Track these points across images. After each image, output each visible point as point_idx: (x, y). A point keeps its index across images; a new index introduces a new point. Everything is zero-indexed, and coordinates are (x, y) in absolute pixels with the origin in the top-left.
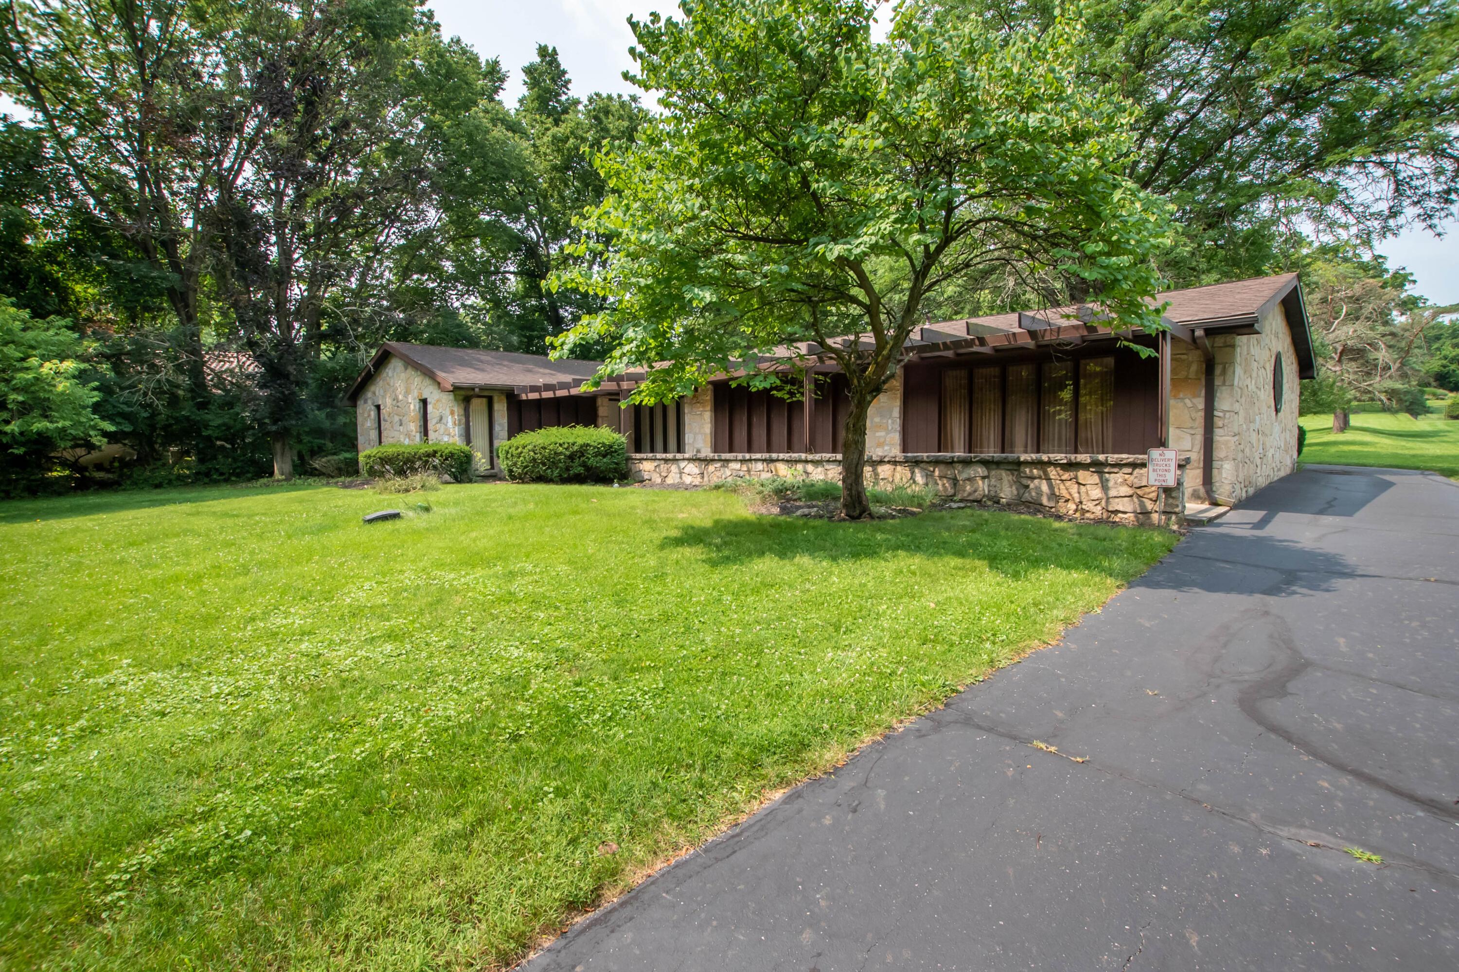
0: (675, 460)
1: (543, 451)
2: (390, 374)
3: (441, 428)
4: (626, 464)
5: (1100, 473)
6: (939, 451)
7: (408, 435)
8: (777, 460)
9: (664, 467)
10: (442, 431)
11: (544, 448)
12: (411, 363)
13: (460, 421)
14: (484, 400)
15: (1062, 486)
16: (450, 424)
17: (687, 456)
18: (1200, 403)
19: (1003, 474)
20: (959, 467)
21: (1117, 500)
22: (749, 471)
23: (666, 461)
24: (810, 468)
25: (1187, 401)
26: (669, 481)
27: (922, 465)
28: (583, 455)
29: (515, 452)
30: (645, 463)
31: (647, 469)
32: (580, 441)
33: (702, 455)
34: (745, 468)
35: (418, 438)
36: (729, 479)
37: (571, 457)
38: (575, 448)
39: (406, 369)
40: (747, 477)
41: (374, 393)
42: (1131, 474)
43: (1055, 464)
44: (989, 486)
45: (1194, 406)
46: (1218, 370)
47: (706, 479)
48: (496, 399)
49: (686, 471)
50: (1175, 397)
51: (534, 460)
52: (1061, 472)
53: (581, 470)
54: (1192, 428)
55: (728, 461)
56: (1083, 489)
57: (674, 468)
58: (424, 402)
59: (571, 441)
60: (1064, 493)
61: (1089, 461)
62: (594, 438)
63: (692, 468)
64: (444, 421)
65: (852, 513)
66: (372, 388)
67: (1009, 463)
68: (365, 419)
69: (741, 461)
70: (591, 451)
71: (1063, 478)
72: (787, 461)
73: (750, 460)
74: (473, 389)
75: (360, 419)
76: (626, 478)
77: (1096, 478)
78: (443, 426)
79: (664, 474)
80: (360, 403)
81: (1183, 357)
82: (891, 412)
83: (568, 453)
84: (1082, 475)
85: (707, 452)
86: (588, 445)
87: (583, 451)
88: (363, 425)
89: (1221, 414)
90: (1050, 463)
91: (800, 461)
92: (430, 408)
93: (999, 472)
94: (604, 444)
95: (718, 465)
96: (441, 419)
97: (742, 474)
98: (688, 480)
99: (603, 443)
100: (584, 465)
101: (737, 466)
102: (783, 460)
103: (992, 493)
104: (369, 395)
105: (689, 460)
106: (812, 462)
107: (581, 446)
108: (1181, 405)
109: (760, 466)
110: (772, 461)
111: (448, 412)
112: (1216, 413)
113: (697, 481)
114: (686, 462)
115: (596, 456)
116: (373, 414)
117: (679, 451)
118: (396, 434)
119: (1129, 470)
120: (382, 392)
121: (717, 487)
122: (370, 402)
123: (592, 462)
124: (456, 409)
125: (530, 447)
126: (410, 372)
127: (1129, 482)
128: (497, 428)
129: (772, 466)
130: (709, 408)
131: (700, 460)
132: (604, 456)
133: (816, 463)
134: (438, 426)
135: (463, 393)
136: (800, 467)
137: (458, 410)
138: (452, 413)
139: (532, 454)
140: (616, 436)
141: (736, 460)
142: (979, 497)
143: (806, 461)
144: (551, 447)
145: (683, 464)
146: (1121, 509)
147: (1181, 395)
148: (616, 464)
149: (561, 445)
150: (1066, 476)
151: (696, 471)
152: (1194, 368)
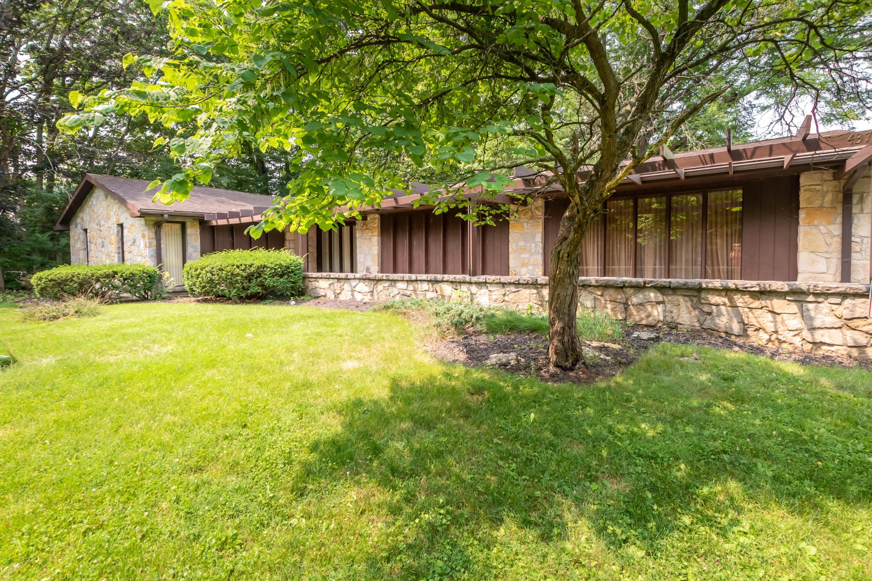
0: (347, 279)
1: (220, 273)
2: (94, 203)
3: (134, 249)
4: (303, 282)
5: (800, 302)
6: (605, 276)
7: (108, 255)
8: (442, 281)
9: (337, 286)
10: (135, 253)
11: (221, 270)
12: (109, 193)
13: (150, 243)
14: (178, 226)
15: (750, 315)
16: (142, 246)
17: (358, 275)
18: (836, 229)
19: (681, 299)
20: (630, 291)
21: (821, 331)
22: (415, 290)
23: (339, 279)
24: (474, 288)
25: (822, 228)
26: (342, 297)
27: (589, 289)
28: (260, 276)
29: (194, 273)
30: (321, 281)
31: (322, 287)
32: (257, 263)
33: (372, 276)
34: (411, 288)
35: (116, 260)
36: (398, 298)
37: (249, 278)
38: (253, 269)
39: (107, 198)
40: (414, 296)
41: (82, 219)
42: (840, 304)
43: (743, 292)
44: (664, 311)
45: (829, 232)
46: (855, 200)
47: (376, 297)
48: (188, 224)
49: (357, 289)
50: (809, 224)
51: (212, 280)
52: (751, 300)
53: (259, 290)
54: (827, 252)
55: (395, 281)
56: (779, 318)
57: (346, 286)
58: (121, 226)
59: (248, 263)
60: (753, 321)
61: (786, 289)
62: (272, 260)
63: (362, 287)
64: (137, 243)
65: (564, 364)
66: (81, 215)
67: (689, 289)
68: (76, 241)
69: (407, 281)
70: (268, 271)
71: (751, 306)
72: (452, 282)
73: (416, 281)
74: (162, 215)
75: (72, 242)
76: (303, 295)
77: (794, 308)
78: (136, 248)
79: (338, 292)
80: (72, 227)
81: (818, 188)
82: (534, 236)
83: (244, 274)
84: (777, 304)
85: (375, 272)
86: (265, 266)
87: (259, 272)
88: (74, 246)
89: (858, 240)
90: (737, 290)
91: (465, 282)
92: (125, 231)
93: (675, 298)
94: (281, 266)
95: (387, 284)
96: (134, 241)
97: (408, 293)
98: (359, 297)
99: (280, 264)
100: (262, 285)
101: (404, 285)
102: (447, 281)
103: (669, 319)
104: (79, 220)
105: (360, 279)
106: (476, 283)
107: (258, 268)
108: (815, 231)
109: (425, 286)
110: (437, 282)
111: (139, 236)
112: (853, 239)
113: (367, 298)
114: (357, 281)
115: (273, 277)
116: (82, 237)
117: (352, 271)
118: (100, 254)
119: (838, 300)
120: (88, 217)
121: (387, 308)
122: (79, 226)
123: (269, 282)
124: (146, 233)
125: (207, 269)
126: (110, 200)
127: (837, 313)
128: (190, 250)
129: (437, 286)
130: (376, 233)
131: (369, 279)
132: (281, 276)
133: (480, 284)
134: (132, 247)
135: (154, 218)
136: (464, 287)
137: (149, 234)
138: (144, 236)
139: (209, 275)
140: (294, 257)
141: (402, 280)
142: (653, 323)
143: (470, 283)
144: (228, 269)
145: (354, 283)
146: (828, 341)
147: (816, 222)
148: (294, 283)
149: (238, 267)
150: (756, 304)
151: (367, 289)
152: (829, 197)
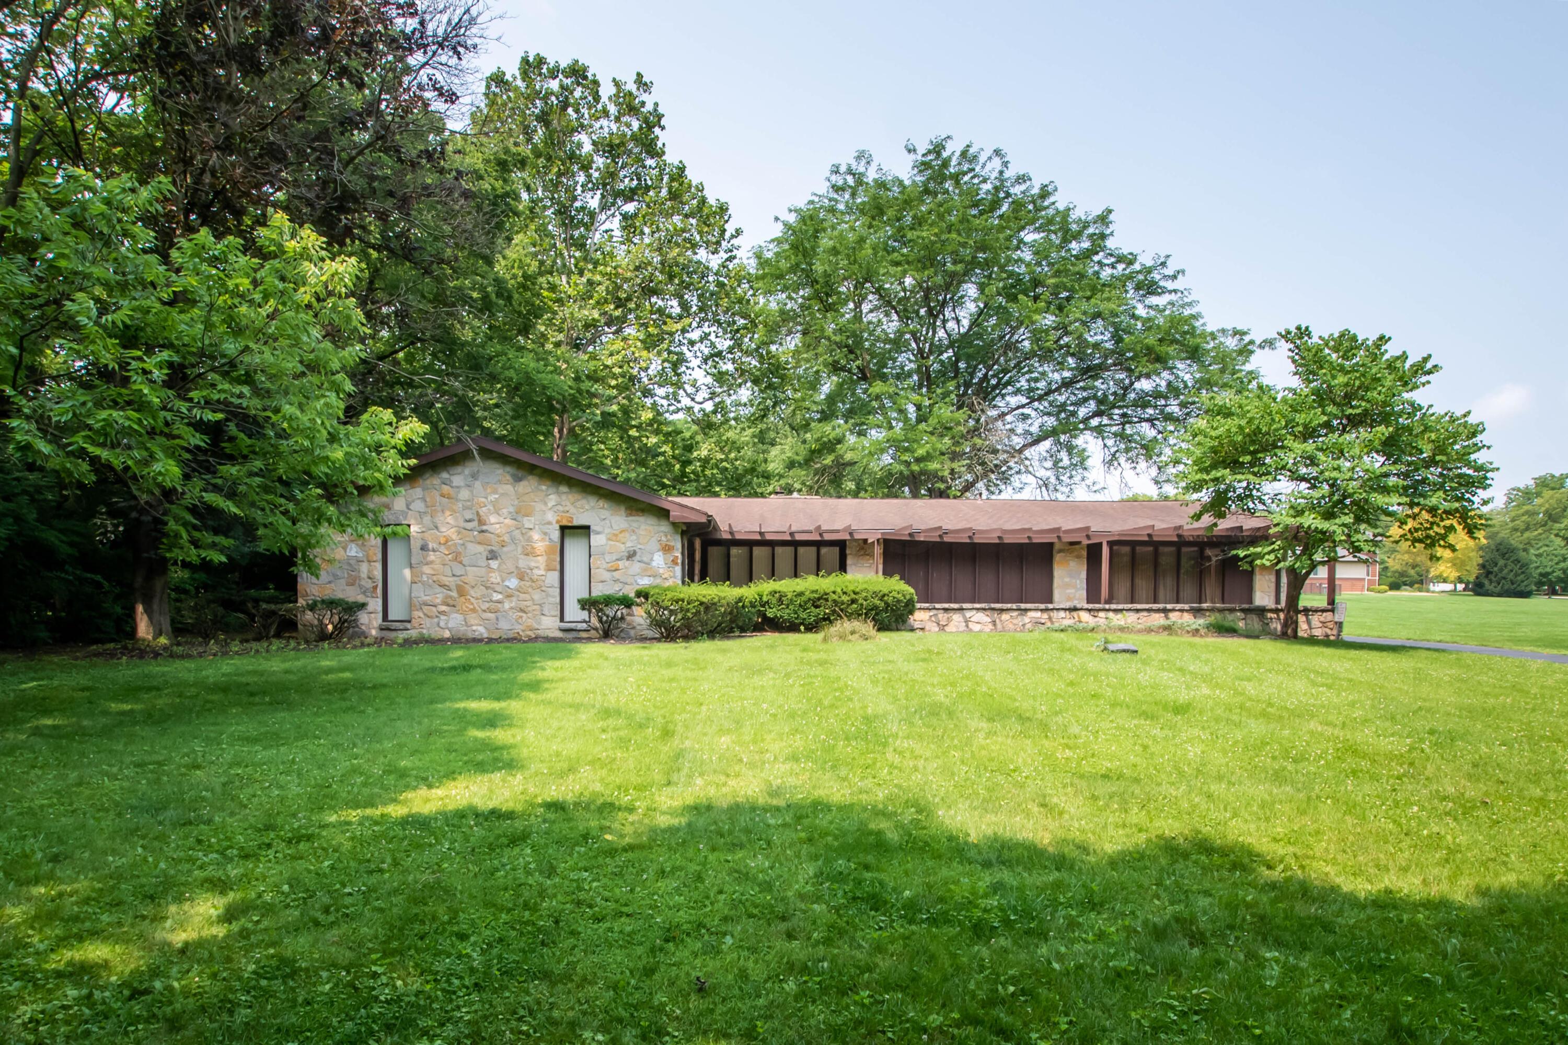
0: (960, 609)
2: (457, 482)
3: (632, 566)
5: (1306, 615)
7: (517, 573)
10: (633, 570)
13: (680, 559)
16: (658, 563)
17: (977, 606)
21: (1315, 630)
23: (947, 610)
24: (1111, 614)
35: (550, 579)
39: (519, 479)
54: (1269, 592)
55: (1026, 610)
72: (1090, 610)
77: (1304, 619)
78: (638, 565)
82: (1079, 574)
92: (598, 539)
95: (1015, 614)
96: (632, 554)
101: (1039, 614)
102: (1086, 609)
105: (979, 609)
106: (1113, 610)
111: (653, 547)
119: (1320, 614)
120: (419, 506)
124: (676, 545)
126: (533, 485)
127: (1321, 620)
130: (881, 561)
131: (993, 609)
133: (1115, 611)
134: (623, 564)
136: (1102, 614)
137: (680, 546)
138: (666, 549)
141: (1036, 610)
143: (1108, 610)
147: (1264, 574)
